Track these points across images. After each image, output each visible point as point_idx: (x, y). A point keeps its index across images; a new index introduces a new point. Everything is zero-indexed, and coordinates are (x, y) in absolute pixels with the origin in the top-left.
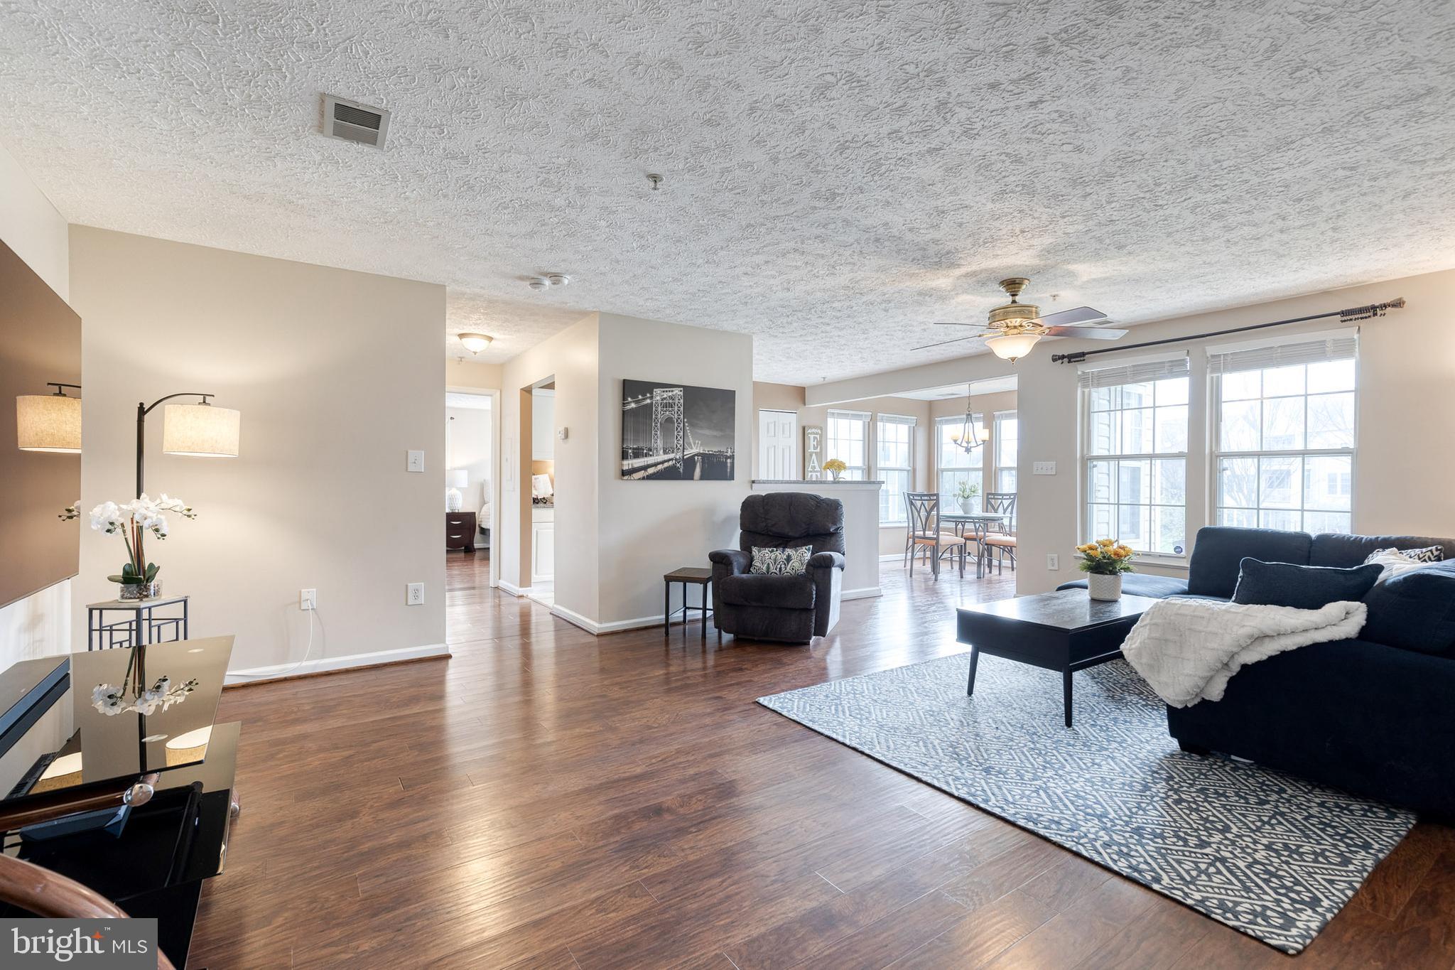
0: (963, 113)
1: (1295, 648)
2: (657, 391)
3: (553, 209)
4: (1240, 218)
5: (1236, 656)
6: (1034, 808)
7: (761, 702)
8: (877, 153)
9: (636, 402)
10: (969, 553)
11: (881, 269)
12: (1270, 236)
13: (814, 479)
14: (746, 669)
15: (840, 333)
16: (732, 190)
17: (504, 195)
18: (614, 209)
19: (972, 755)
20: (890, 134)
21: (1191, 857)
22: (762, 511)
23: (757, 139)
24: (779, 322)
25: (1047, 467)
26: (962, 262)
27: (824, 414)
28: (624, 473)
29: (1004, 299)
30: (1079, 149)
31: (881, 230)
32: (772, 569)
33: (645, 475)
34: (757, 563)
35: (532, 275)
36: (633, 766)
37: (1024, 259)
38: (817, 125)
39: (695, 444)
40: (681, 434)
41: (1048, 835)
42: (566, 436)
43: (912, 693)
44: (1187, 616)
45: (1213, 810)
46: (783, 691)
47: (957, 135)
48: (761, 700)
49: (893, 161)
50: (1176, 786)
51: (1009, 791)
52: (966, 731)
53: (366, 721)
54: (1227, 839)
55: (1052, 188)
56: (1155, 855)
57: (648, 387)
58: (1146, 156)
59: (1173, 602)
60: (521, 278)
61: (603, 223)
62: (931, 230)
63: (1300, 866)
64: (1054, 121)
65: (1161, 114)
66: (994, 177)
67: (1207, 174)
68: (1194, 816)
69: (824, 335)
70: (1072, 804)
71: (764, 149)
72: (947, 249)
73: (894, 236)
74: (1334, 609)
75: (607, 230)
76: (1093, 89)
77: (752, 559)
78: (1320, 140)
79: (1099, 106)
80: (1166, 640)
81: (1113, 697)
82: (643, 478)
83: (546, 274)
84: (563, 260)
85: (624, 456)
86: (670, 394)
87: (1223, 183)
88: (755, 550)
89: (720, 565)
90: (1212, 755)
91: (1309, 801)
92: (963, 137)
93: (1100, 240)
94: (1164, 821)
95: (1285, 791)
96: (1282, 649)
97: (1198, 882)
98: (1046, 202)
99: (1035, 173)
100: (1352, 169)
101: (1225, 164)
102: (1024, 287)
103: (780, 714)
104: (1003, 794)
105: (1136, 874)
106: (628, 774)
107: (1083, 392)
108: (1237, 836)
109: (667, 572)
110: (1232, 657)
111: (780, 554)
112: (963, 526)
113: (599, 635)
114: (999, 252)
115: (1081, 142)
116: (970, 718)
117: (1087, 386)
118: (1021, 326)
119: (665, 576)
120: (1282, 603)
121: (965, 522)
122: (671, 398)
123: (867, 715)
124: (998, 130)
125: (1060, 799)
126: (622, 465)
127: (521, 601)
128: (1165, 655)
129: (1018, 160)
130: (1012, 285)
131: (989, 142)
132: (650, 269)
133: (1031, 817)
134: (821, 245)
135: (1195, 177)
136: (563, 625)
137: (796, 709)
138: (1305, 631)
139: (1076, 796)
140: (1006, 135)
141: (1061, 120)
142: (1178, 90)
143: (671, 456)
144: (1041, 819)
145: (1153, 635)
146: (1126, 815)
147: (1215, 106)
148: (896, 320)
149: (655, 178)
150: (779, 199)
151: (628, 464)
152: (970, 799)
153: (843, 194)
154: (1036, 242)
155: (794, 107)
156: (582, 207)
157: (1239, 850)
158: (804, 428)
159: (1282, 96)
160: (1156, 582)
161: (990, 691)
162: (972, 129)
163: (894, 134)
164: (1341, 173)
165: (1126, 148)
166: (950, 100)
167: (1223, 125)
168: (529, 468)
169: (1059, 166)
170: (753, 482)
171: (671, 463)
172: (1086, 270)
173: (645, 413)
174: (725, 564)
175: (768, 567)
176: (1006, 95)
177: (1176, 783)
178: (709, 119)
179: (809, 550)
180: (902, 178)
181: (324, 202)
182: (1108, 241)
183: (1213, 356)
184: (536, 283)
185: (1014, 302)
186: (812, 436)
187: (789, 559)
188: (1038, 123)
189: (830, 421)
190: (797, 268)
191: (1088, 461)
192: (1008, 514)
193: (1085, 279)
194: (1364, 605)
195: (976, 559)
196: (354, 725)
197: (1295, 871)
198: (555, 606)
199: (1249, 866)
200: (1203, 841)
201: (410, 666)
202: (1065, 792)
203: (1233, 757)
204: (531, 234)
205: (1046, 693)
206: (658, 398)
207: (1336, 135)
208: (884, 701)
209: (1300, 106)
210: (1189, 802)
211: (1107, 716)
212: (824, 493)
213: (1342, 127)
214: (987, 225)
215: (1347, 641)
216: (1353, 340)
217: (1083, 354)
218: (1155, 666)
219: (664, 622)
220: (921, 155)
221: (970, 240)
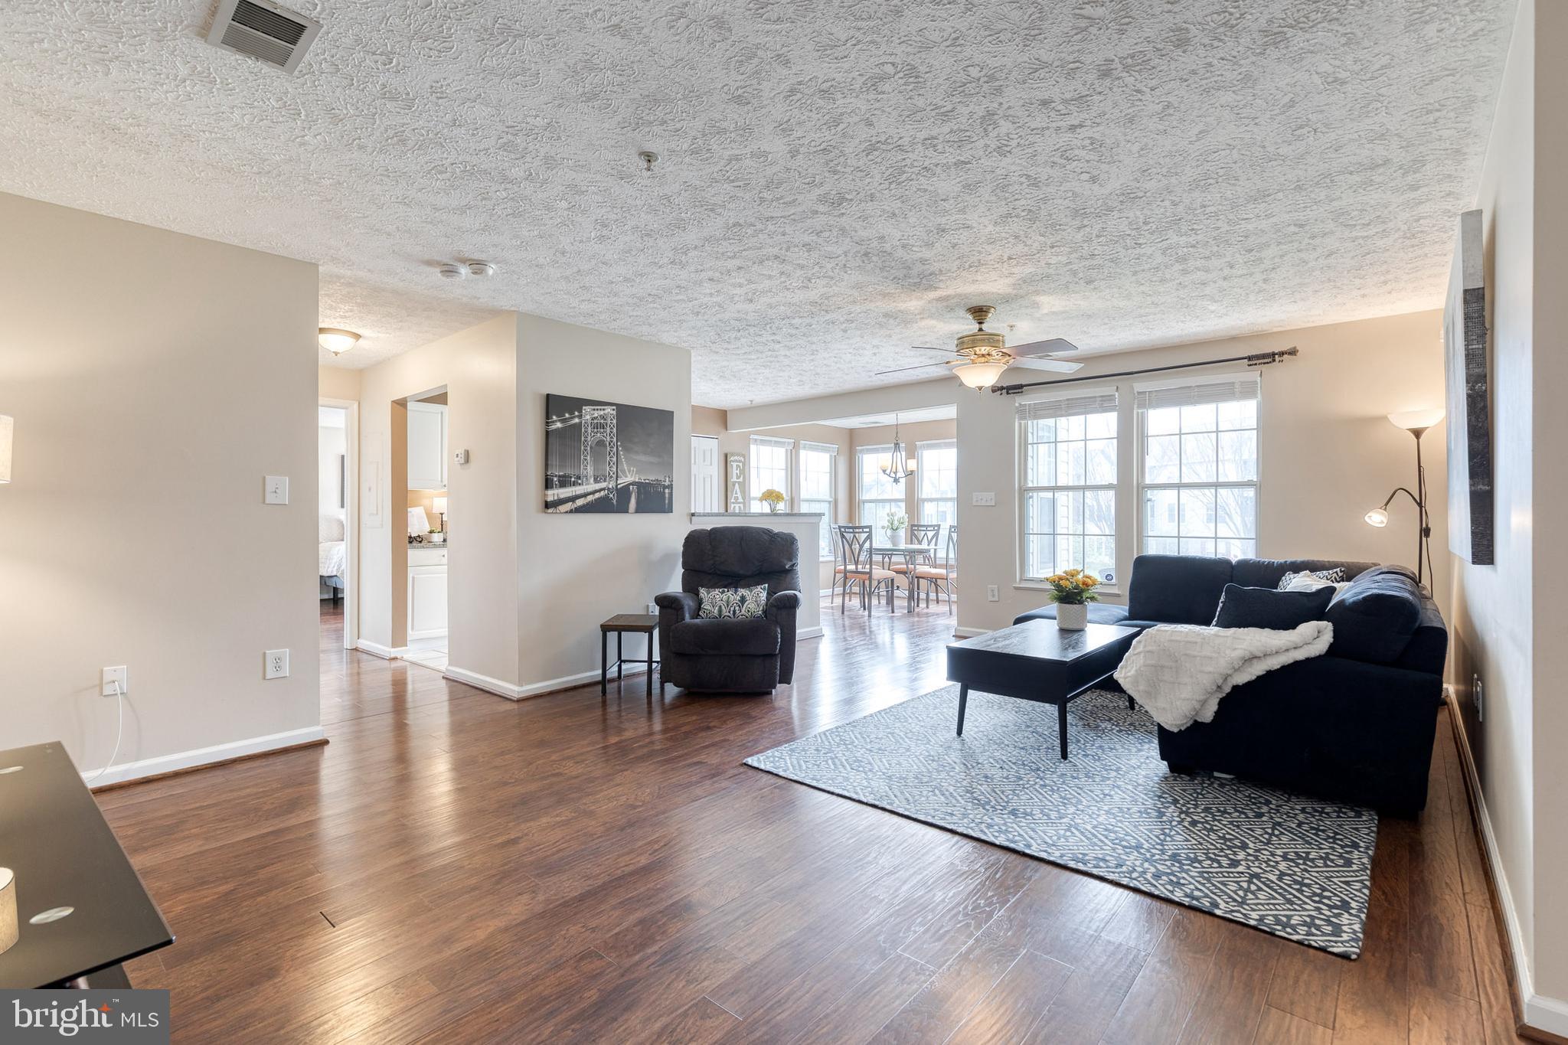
0: (1005, 127)
1: (1279, 667)
2: (587, 409)
3: (505, 179)
4: (1199, 263)
5: (1229, 679)
6: (1075, 848)
7: (750, 763)
8: (904, 159)
9: (563, 421)
10: (898, 587)
11: (858, 286)
12: (1215, 282)
13: (737, 511)
14: (715, 727)
15: (788, 353)
16: (733, 181)
17: (445, 155)
18: (584, 189)
19: (991, 798)
20: (926, 139)
21: (1230, 877)
22: (709, 547)
23: (784, 126)
24: (726, 338)
25: (987, 498)
26: (941, 285)
27: (746, 441)
28: (547, 505)
29: (970, 326)
30: (1094, 179)
31: (875, 244)
32: (725, 612)
33: (573, 507)
34: (706, 606)
35: (446, 261)
36: (632, 856)
37: (1000, 287)
38: (856, 119)
39: (629, 471)
40: (615, 459)
41: (1101, 874)
42: (467, 460)
43: (902, 738)
44: (1180, 642)
45: (1223, 825)
46: (768, 748)
47: (989, 150)
48: (750, 761)
49: (916, 170)
50: (1184, 809)
51: (1045, 833)
52: (973, 774)
53: (238, 839)
54: (1249, 855)
55: (1054, 217)
56: (1200, 879)
57: (576, 404)
58: (1148, 194)
59: (1163, 628)
60: (429, 263)
61: (564, 204)
62: (924, 249)
63: (1317, 872)
64: (1084, 147)
65: (1177, 154)
66: (1006, 199)
67: (1190, 217)
68: (1213, 836)
69: (770, 353)
70: (1107, 838)
71: (787, 139)
72: (932, 269)
73: (885, 252)
74: (1307, 628)
75: (566, 213)
76: (1131, 121)
77: (700, 602)
78: (1290, 196)
79: (1128, 138)
80: (1162, 667)
81: (1088, 725)
82: (571, 511)
83: (463, 261)
84: (495, 246)
85: (548, 484)
86: (602, 413)
87: (1199, 227)
88: (703, 592)
89: (670, 610)
90: (1198, 774)
91: (1292, 809)
92: (995, 153)
93: (1074, 273)
94: (1192, 845)
95: (1271, 803)
96: (1268, 669)
97: (1248, 902)
98: (1043, 230)
99: (1045, 200)
100: (1301, 226)
101: (1208, 210)
102: (990, 315)
103: (777, 775)
104: (1040, 836)
105: (1195, 902)
106: (631, 868)
107: (1020, 424)
108: (1256, 851)
109: (602, 621)
110: (1225, 679)
111: (731, 596)
112: (890, 559)
113: (519, 701)
114: (980, 278)
115: (1099, 172)
116: (969, 760)
117: (1025, 418)
118: (989, 355)
119: (601, 626)
120: (1261, 625)
121: (891, 555)
122: (603, 417)
123: (869, 766)
124: (1030, 150)
125: (1094, 835)
126: (546, 495)
127: (394, 664)
128: (1162, 681)
129: (1035, 183)
130: (979, 312)
131: (1018, 161)
132: (600, 265)
133: (1078, 858)
134: (806, 254)
135: (1180, 220)
136: (461, 691)
137: (791, 767)
138: (1287, 650)
139: (1106, 830)
140: (1035, 156)
141: (1091, 147)
142: (1200, 133)
143: (603, 485)
144: (1087, 858)
145: (1149, 662)
146: (1158, 844)
147: (1223, 153)
148: (851, 342)
149: (649, 157)
150: (782, 197)
151: (552, 495)
152: (1012, 845)
153: (851, 200)
154: (1015, 270)
155: (839, 96)
156: (545, 181)
157: (1265, 865)
158: (726, 456)
159: (1278, 151)
160: (1100, 610)
161: (976, 730)
162: (1007, 146)
163: (930, 142)
164: (1293, 229)
165: (1134, 184)
166: (998, 112)
167: (1221, 172)
168: (401, 498)
169: (1070, 194)
170: (693, 515)
171: (602, 493)
172: (1050, 302)
173: (573, 433)
174: (675, 609)
175: (720, 610)
176: (1052, 114)
177: (1183, 806)
178: (739, 96)
179: (764, 589)
180: (918, 189)
181: (171, 135)
182: (1081, 275)
183: (1139, 393)
184: (449, 271)
185: (981, 330)
186: (734, 464)
187: (743, 600)
188: (1069, 148)
189: (753, 448)
190: (770, 277)
191: (1024, 491)
192: (932, 546)
193: (1045, 311)
194: (1330, 624)
195: (907, 592)
196: (221, 847)
197: (1316, 877)
198: (450, 668)
199: (1280, 879)
200: (1232, 859)
201: (271, 760)
202: (1094, 827)
203: (1216, 774)
204: (463, 210)
205: (1028, 726)
206: (588, 417)
207: (1304, 193)
208: (880, 749)
209: (1288, 162)
210: (1202, 823)
211: (1093, 745)
212: (777, 527)
213: (1311, 186)
214: (980, 249)
215: (1318, 659)
216: (1256, 382)
217: (1021, 386)
218: (1152, 693)
219: (600, 678)
220: (946, 167)
221: (957, 262)
